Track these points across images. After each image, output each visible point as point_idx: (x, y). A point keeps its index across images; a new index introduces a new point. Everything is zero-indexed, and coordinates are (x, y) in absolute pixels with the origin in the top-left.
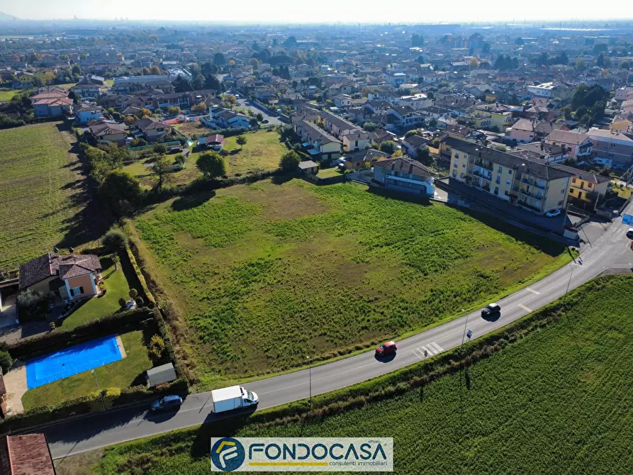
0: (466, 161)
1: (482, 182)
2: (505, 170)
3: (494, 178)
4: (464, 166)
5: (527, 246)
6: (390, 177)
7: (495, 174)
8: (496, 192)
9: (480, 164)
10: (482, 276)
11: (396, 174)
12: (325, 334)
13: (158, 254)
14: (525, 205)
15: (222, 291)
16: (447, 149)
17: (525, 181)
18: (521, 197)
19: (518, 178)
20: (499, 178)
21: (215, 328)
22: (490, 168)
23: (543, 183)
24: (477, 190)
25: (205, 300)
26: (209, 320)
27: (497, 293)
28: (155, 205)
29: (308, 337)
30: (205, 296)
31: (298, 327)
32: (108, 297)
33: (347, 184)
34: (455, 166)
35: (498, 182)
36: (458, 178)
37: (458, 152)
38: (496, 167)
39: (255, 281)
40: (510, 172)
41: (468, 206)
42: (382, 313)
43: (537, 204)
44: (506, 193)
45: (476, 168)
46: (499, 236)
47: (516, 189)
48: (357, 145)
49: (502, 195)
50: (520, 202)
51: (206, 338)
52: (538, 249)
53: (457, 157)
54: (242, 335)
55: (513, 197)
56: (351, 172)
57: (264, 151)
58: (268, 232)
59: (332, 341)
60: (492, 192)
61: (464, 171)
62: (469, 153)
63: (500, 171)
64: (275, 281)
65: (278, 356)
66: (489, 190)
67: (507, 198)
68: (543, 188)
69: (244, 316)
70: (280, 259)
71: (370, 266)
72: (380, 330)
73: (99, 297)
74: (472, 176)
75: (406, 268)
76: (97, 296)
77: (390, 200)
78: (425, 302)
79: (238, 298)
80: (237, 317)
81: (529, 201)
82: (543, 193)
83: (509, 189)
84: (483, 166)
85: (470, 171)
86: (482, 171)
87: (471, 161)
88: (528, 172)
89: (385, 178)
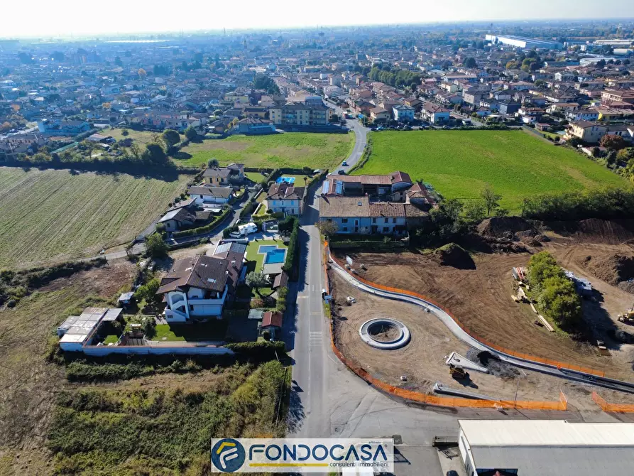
0: (280, 113)
1: (291, 121)
2: (304, 112)
3: (298, 118)
4: (279, 116)
5: (337, 134)
7: (298, 115)
8: (301, 123)
9: (288, 113)
10: (339, 142)
11: (255, 125)
14: (316, 124)
17: (314, 114)
18: (314, 121)
19: (311, 112)
20: (301, 116)
22: (294, 113)
27: (350, 143)
34: (273, 117)
35: (301, 118)
36: (276, 123)
37: (273, 110)
38: (298, 111)
40: (306, 112)
41: (297, 130)
43: (322, 122)
44: (307, 122)
45: (285, 115)
46: (324, 134)
47: (311, 118)
49: (304, 123)
55: (310, 122)
60: (299, 123)
61: (280, 118)
62: (281, 109)
63: (301, 113)
66: (296, 123)
67: (308, 124)
68: (324, 114)
74: (285, 119)
81: (318, 122)
82: (324, 117)
83: (307, 119)
84: (290, 113)
85: (283, 117)
86: (290, 115)
87: (283, 112)
88: (315, 109)
89: (249, 128)
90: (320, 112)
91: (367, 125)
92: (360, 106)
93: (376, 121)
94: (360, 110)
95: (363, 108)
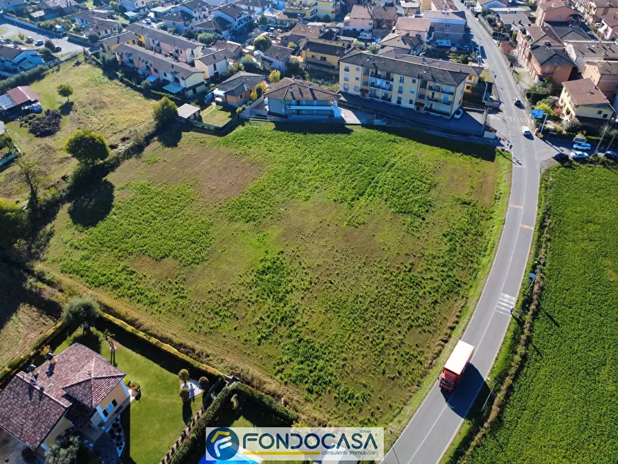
0: (359, 74)
1: (380, 93)
2: (408, 80)
3: (395, 89)
4: (357, 79)
5: (468, 157)
6: (292, 107)
7: (396, 84)
8: (399, 102)
9: (376, 75)
10: (464, 203)
11: (298, 103)
12: (411, 326)
13: (139, 301)
14: (430, 109)
15: (268, 321)
16: (313, 56)
17: (431, 88)
18: (427, 104)
19: (424, 85)
20: (401, 88)
21: (311, 372)
22: (388, 78)
23: (452, 89)
24: (377, 102)
25: (263, 341)
26: (295, 365)
27: (491, 218)
28: (48, 227)
29: (401, 337)
30: (259, 336)
31: (383, 330)
32: (149, 392)
33: (247, 125)
34: (346, 79)
35: (400, 92)
36: (351, 91)
37: (348, 65)
38: (396, 77)
39: (287, 292)
40: (414, 81)
41: (384, 124)
42: (432, 279)
43: (445, 108)
44: (411, 102)
45: (371, 80)
46: (438, 152)
47: (421, 96)
48: (215, 69)
49: (405, 104)
50: (426, 109)
51: (316, 388)
52: (477, 157)
53: (347, 70)
54: (344, 366)
55: (419, 105)
56: (244, 109)
57: (105, 99)
58: (231, 219)
59: (425, 331)
60: (394, 101)
61: (358, 84)
62: (362, 65)
63: (402, 81)
64: (307, 283)
65: (400, 373)
66: (390, 100)
67: (413, 106)
68: (452, 94)
69: (323, 342)
70: (282, 252)
71: (371, 226)
72: (448, 298)
73: (138, 397)
74: (368, 88)
75: (401, 218)
76: (132, 399)
77: (310, 136)
78: (450, 251)
79: (294, 323)
80: (317, 346)
81: (435, 106)
82: (450, 98)
83: (414, 97)
84: (379, 77)
85: (365, 84)
86: (379, 82)
87: (366, 73)
88: (434, 80)
89: (286, 109)
90: (444, 87)
91: (549, 136)
92: (542, 64)
93: (573, 130)
94: (539, 70)
95: (548, 69)
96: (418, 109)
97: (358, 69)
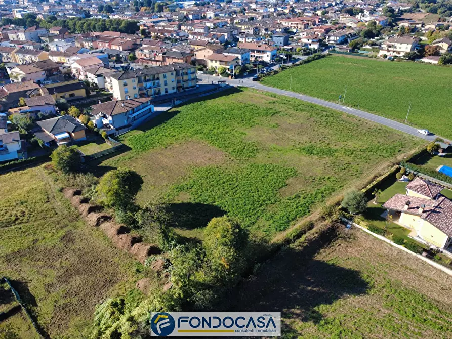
0: (136, 84)
2: (168, 75)
3: (162, 84)
4: (134, 88)
7: (161, 81)
8: (166, 91)
9: (146, 81)
10: (273, 102)
11: (133, 111)
14: (186, 88)
17: (181, 75)
19: (178, 74)
20: (165, 82)
22: (155, 79)
23: (193, 70)
34: (125, 92)
35: (166, 84)
37: (124, 81)
38: (161, 76)
40: (172, 74)
44: (173, 88)
45: (144, 84)
47: (178, 82)
49: (170, 91)
50: (183, 88)
55: (179, 88)
60: (163, 92)
61: (136, 91)
62: (136, 77)
63: (165, 77)
66: (159, 93)
67: (175, 90)
68: (193, 73)
74: (144, 91)
81: (185, 85)
83: (174, 85)
84: (149, 80)
85: (141, 89)
87: (139, 81)
88: (183, 69)
90: (189, 72)
96: (179, 90)
97: (134, 81)
